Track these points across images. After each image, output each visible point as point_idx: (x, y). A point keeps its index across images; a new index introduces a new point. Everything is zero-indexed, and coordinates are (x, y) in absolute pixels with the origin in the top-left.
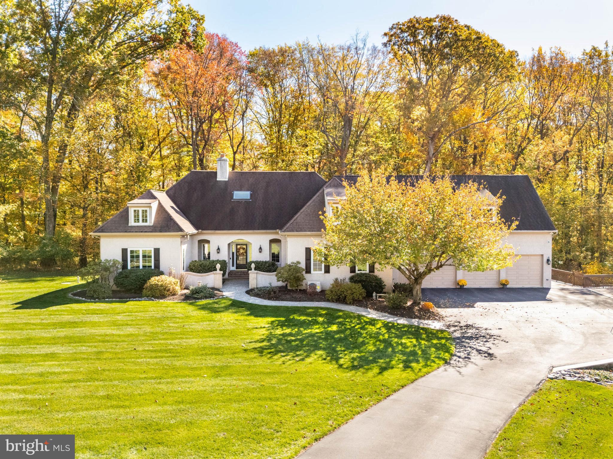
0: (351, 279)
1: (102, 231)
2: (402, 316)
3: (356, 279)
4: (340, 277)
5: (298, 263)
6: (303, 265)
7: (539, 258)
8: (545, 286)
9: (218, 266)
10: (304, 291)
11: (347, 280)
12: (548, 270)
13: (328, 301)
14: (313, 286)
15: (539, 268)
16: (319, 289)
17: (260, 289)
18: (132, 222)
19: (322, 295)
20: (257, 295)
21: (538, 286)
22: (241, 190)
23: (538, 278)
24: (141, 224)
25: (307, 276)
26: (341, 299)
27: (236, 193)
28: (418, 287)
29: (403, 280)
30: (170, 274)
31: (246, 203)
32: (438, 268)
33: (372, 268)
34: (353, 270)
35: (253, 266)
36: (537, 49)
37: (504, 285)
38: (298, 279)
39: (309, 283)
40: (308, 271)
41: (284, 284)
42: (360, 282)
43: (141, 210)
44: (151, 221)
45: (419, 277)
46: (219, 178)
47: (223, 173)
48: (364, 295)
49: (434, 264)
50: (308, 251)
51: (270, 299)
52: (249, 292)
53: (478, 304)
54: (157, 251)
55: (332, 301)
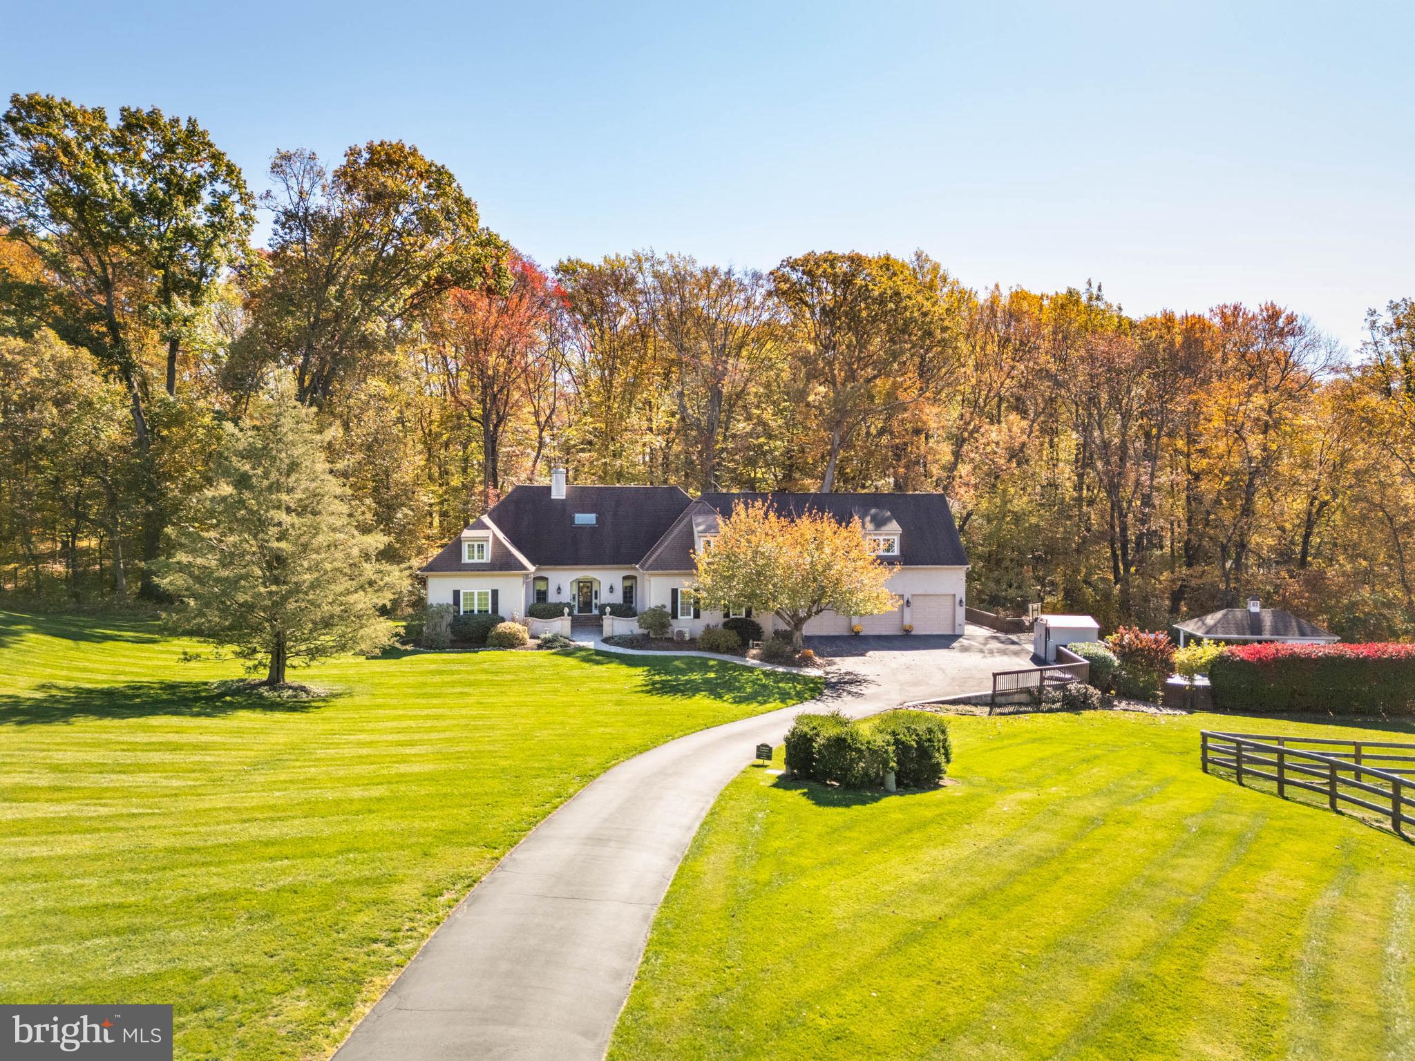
0: (725, 625)
1: (432, 570)
2: (780, 664)
3: (731, 624)
4: (712, 623)
5: (664, 606)
6: (669, 609)
7: (950, 599)
8: (957, 632)
9: (566, 610)
10: (671, 640)
11: (720, 626)
12: (961, 612)
13: (699, 649)
14: (681, 633)
15: (950, 610)
16: (687, 637)
17: (620, 637)
18: (466, 559)
19: (692, 644)
20: (617, 644)
21: (949, 632)
22: (584, 512)
23: (949, 622)
24: (476, 560)
25: (673, 622)
26: (714, 648)
27: (577, 516)
28: (798, 634)
29: (783, 626)
30: (513, 620)
31: (591, 530)
32: (817, 613)
33: (749, 613)
34: (727, 615)
35: (608, 609)
36: (992, 287)
37: (907, 631)
38: (664, 626)
39: (676, 630)
40: (675, 616)
41: (646, 632)
42: (735, 628)
43: (476, 544)
44: (487, 557)
45: (798, 622)
46: (554, 496)
47: (558, 490)
48: (740, 643)
49: (814, 610)
50: (674, 592)
51: (633, 648)
52: (606, 641)
53: (870, 653)
54: (495, 593)
55: (704, 650)
